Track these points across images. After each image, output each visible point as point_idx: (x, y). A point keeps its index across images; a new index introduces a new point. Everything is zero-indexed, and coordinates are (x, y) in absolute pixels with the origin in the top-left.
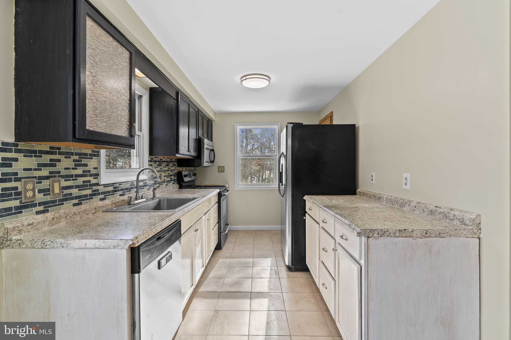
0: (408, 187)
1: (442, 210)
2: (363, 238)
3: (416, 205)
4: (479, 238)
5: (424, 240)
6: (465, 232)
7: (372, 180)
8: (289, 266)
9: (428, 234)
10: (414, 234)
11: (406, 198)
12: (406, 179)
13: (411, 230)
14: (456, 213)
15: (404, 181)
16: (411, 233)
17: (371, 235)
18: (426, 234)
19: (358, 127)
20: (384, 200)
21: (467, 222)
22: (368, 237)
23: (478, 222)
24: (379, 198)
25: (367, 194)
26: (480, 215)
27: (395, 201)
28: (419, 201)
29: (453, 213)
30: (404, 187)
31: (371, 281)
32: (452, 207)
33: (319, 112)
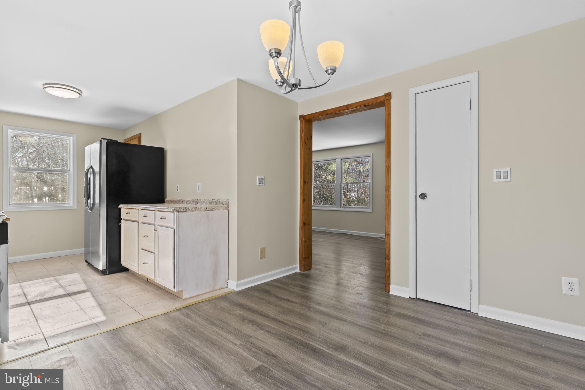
0: (199, 191)
1: (215, 200)
2: (176, 212)
3: (203, 200)
4: (228, 210)
5: (206, 212)
6: (222, 208)
7: (177, 190)
8: (103, 270)
9: (207, 209)
10: (201, 210)
11: (198, 198)
12: (199, 186)
13: (199, 208)
14: (220, 200)
15: (198, 188)
16: (200, 209)
17: (180, 210)
18: (206, 209)
19: (166, 150)
20: (186, 202)
21: (224, 204)
22: (178, 212)
23: (228, 202)
24: (182, 202)
25: (174, 201)
26: (228, 199)
27: (192, 201)
28: (205, 198)
29: (219, 200)
30: (198, 191)
31: (180, 237)
32: (219, 198)
33: (125, 130)
